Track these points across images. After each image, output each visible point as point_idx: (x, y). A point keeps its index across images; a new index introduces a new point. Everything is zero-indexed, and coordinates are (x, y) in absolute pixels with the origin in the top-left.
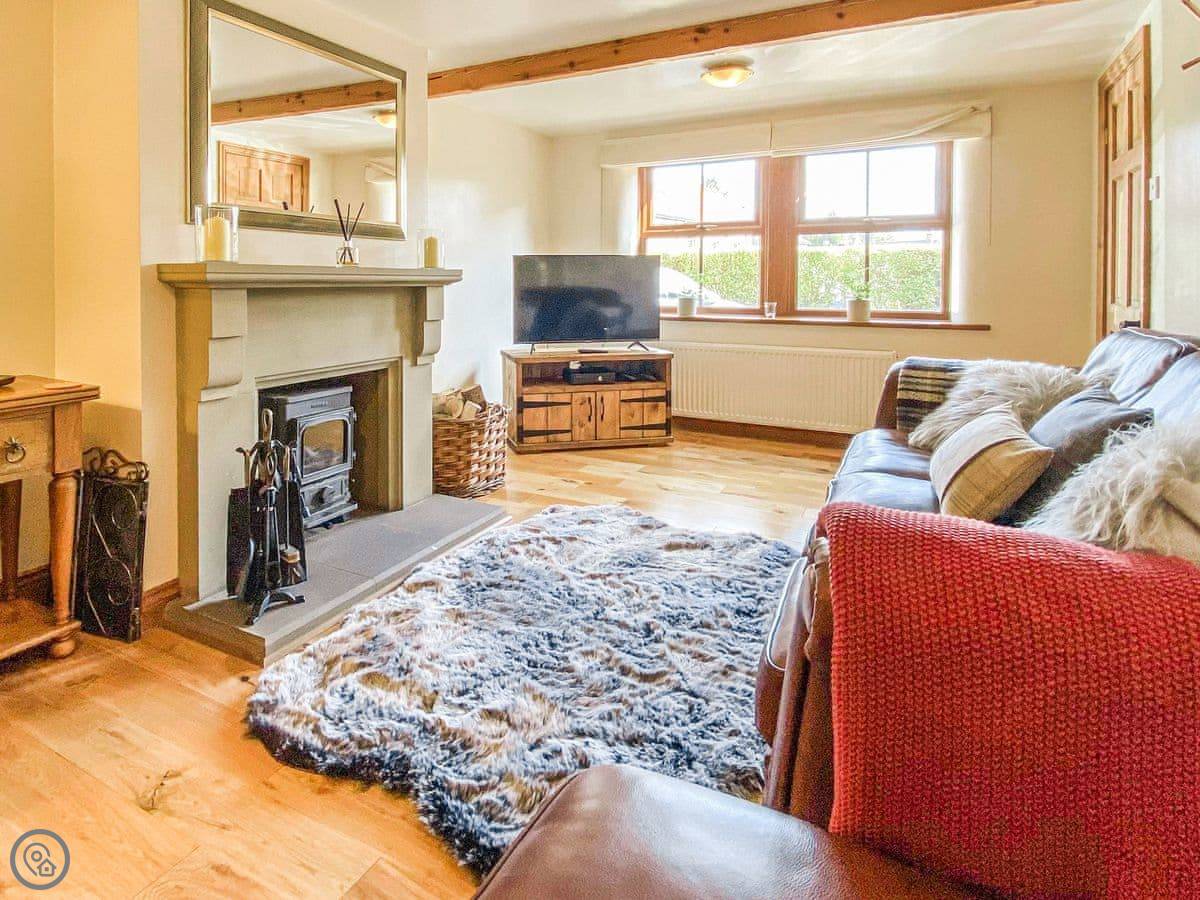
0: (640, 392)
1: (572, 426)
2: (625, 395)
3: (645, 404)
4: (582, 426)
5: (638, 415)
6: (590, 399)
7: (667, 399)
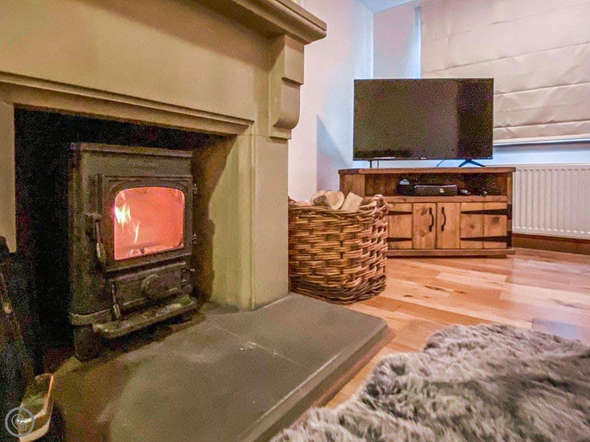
0: (481, 204)
1: (413, 234)
2: (466, 207)
3: (486, 216)
4: (423, 235)
5: (478, 227)
6: (431, 209)
7: (508, 212)
